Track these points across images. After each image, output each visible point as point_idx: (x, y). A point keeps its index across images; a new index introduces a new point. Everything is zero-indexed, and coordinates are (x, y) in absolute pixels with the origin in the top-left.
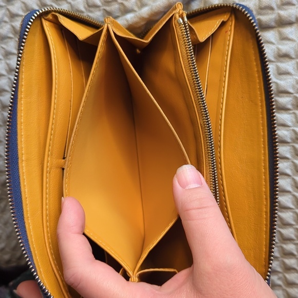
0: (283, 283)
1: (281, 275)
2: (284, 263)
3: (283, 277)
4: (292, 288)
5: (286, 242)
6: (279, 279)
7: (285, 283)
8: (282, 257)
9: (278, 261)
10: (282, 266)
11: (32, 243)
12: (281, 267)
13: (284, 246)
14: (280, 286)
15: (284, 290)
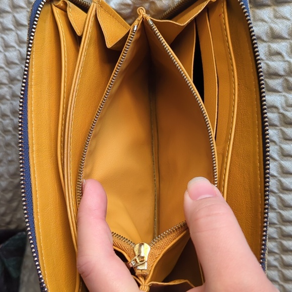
0: (280, 264)
1: (277, 256)
2: (282, 245)
3: (279, 258)
4: (288, 270)
5: (285, 223)
6: (276, 260)
7: (282, 264)
8: (280, 238)
9: (276, 242)
10: (280, 247)
11: (40, 241)
12: (278, 248)
13: (284, 228)
14: (276, 267)
15: (279, 271)
